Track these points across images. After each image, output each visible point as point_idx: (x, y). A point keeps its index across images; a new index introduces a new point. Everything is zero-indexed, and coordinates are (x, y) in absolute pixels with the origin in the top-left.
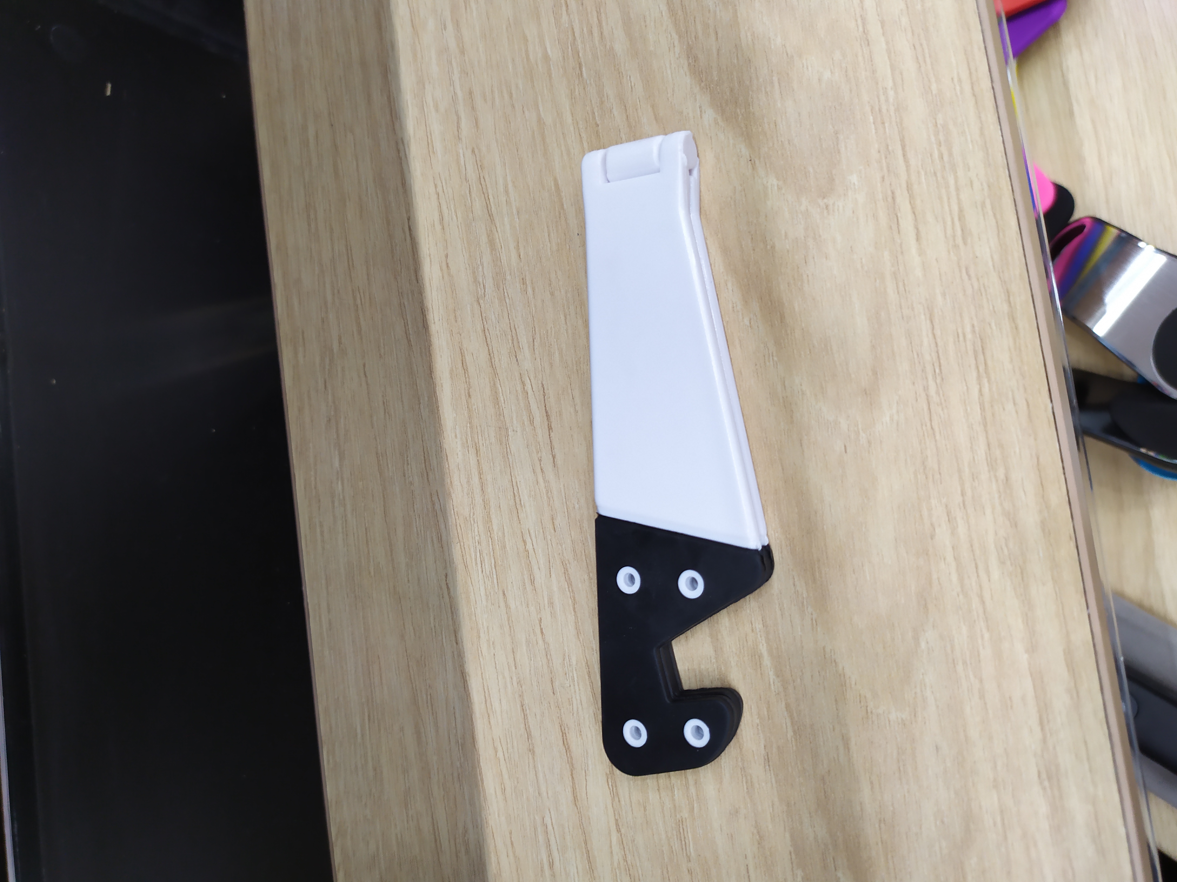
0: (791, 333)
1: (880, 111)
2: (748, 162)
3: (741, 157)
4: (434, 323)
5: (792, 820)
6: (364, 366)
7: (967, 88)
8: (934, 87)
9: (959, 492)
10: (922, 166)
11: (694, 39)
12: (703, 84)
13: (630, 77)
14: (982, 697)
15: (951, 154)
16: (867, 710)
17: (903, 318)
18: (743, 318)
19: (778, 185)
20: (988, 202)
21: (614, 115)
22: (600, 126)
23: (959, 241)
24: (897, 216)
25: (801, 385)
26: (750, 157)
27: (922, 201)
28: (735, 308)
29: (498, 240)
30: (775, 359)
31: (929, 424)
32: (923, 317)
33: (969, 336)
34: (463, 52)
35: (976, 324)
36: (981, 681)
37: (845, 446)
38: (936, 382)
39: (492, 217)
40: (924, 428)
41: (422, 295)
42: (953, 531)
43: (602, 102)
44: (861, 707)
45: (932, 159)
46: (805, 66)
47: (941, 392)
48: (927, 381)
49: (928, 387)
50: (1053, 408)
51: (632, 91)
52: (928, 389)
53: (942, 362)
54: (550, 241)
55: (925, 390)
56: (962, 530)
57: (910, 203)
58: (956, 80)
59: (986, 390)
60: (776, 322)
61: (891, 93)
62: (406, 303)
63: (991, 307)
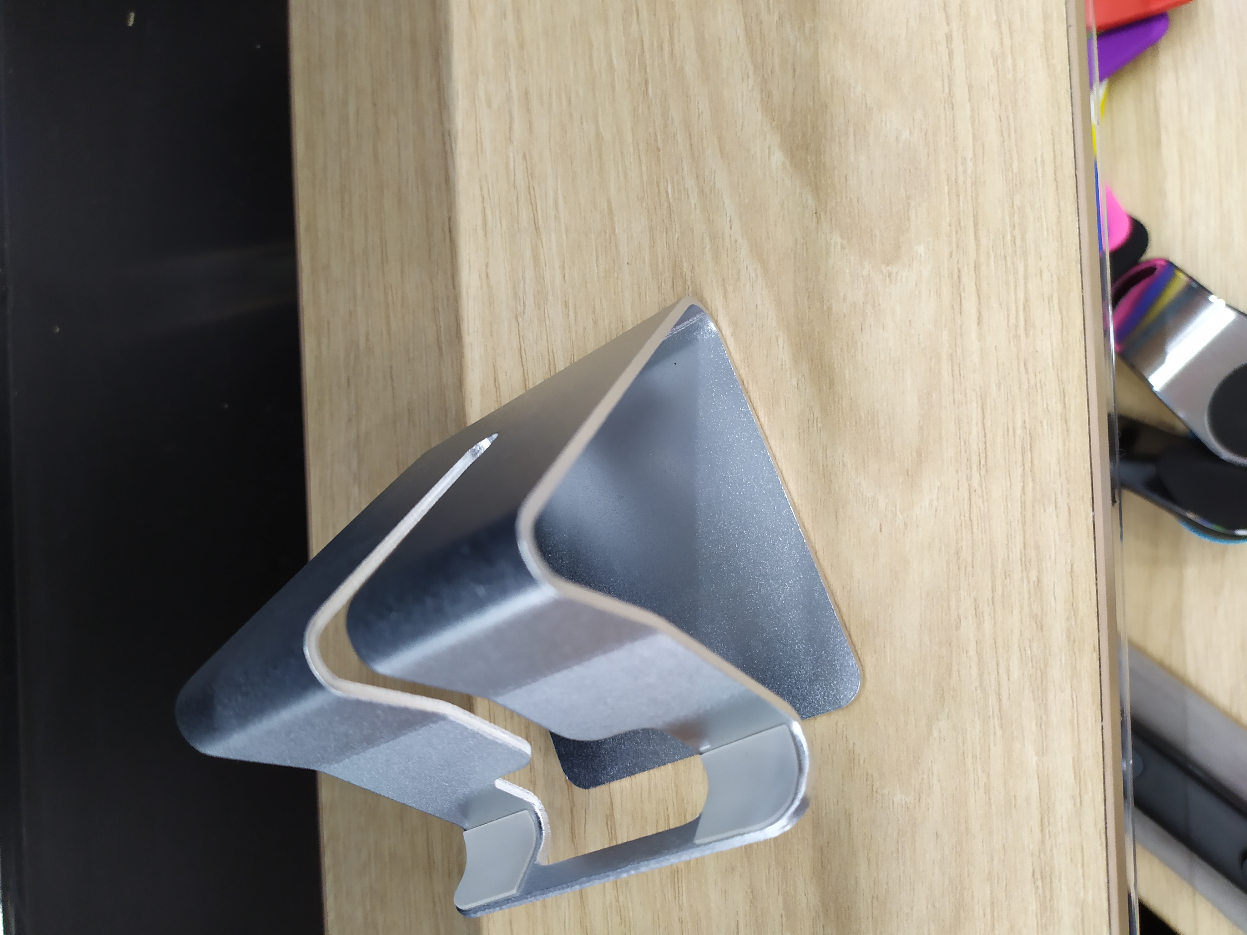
0: (839, 401)
1: (956, 182)
2: (813, 214)
3: (807, 208)
4: (469, 334)
5: (787, 885)
6: (391, 367)
7: (1050, 171)
8: (1015, 164)
9: (990, 588)
10: (993, 247)
11: (770, 73)
12: (774, 123)
13: (698, 103)
14: (987, 791)
15: (1023, 239)
16: (872, 789)
17: (954, 402)
18: (791, 378)
19: (841, 244)
20: (1055, 297)
21: (677, 142)
22: (661, 151)
23: (1021, 332)
24: (961, 296)
25: (843, 456)
26: (816, 209)
27: (988, 284)
28: (784, 366)
29: (542, 257)
30: (820, 425)
31: (967, 515)
32: (975, 405)
33: (1019, 432)
34: (522, 46)
35: (1027, 420)
36: (988, 776)
37: (881, 525)
38: (980, 474)
39: (539, 231)
40: (963, 518)
41: (457, 303)
42: (979, 626)
43: (666, 126)
44: (867, 786)
45: (1003, 242)
46: (884, 121)
47: (984, 484)
48: (971, 471)
49: (971, 477)
50: (1094, 517)
51: (699, 119)
52: (971, 479)
53: (988, 453)
54: (597, 266)
55: (967, 479)
56: (987, 626)
57: (976, 284)
58: (1039, 161)
59: (1029, 488)
60: (825, 387)
61: (970, 165)
62: (440, 309)
63: (1045, 406)
